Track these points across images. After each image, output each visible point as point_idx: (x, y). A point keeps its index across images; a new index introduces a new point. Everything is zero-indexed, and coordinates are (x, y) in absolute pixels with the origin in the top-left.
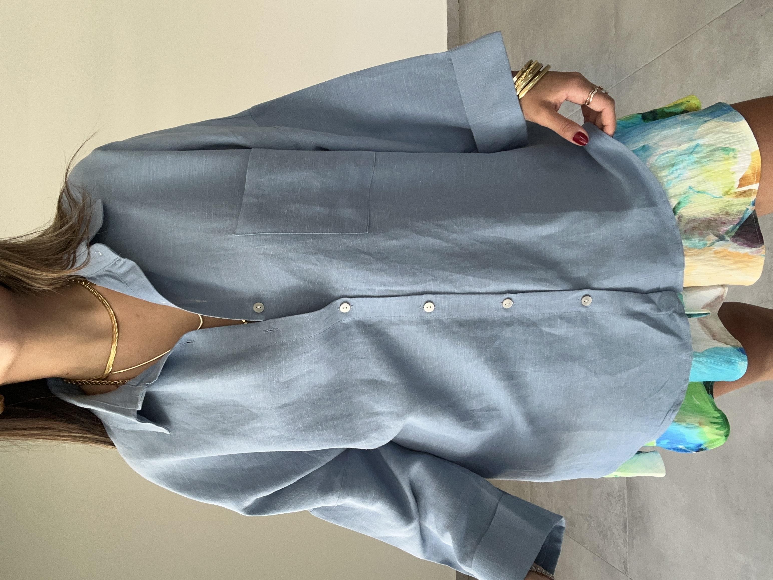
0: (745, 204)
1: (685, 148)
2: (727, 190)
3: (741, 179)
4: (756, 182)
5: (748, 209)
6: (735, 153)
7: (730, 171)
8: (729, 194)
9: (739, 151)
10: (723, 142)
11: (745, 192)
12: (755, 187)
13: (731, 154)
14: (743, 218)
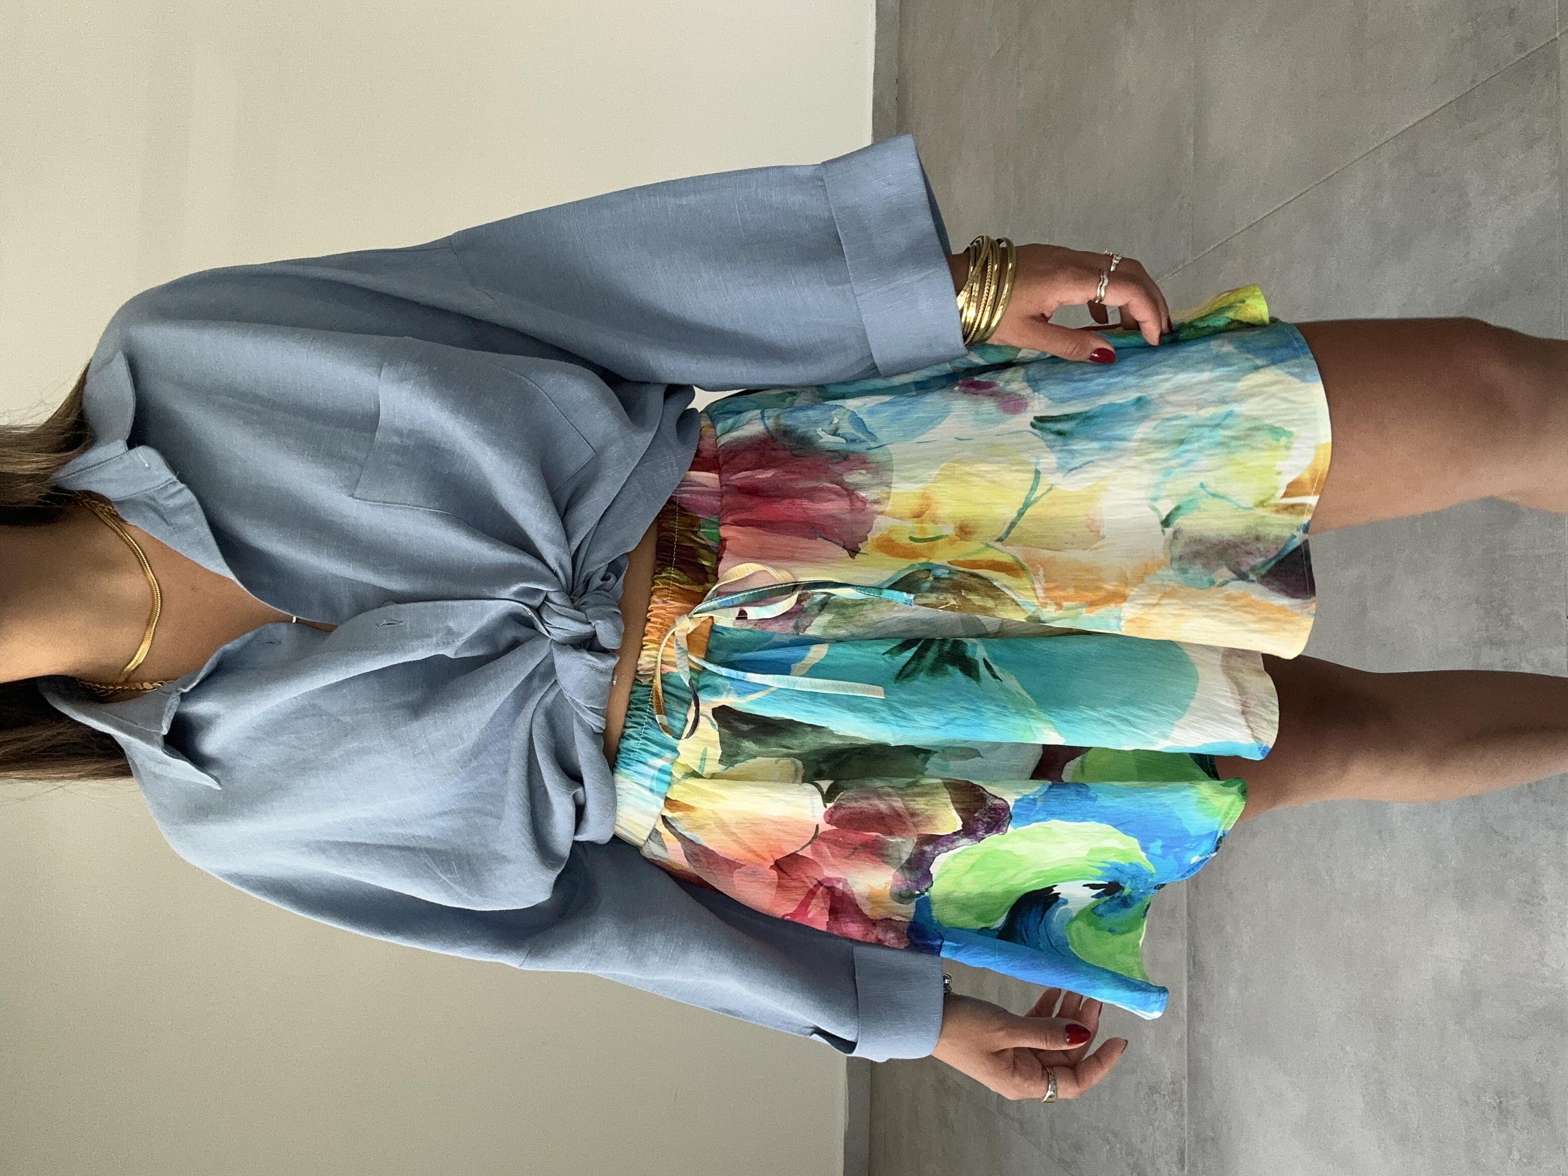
0: (1292, 526)
1: (1208, 416)
2: (1262, 498)
3: (1290, 486)
4: (1315, 493)
5: (1294, 537)
6: (1291, 440)
7: (1276, 469)
8: (1266, 507)
9: (1298, 437)
10: (1275, 416)
11: (1293, 506)
12: (1312, 500)
13: (1283, 441)
14: (1284, 548)
